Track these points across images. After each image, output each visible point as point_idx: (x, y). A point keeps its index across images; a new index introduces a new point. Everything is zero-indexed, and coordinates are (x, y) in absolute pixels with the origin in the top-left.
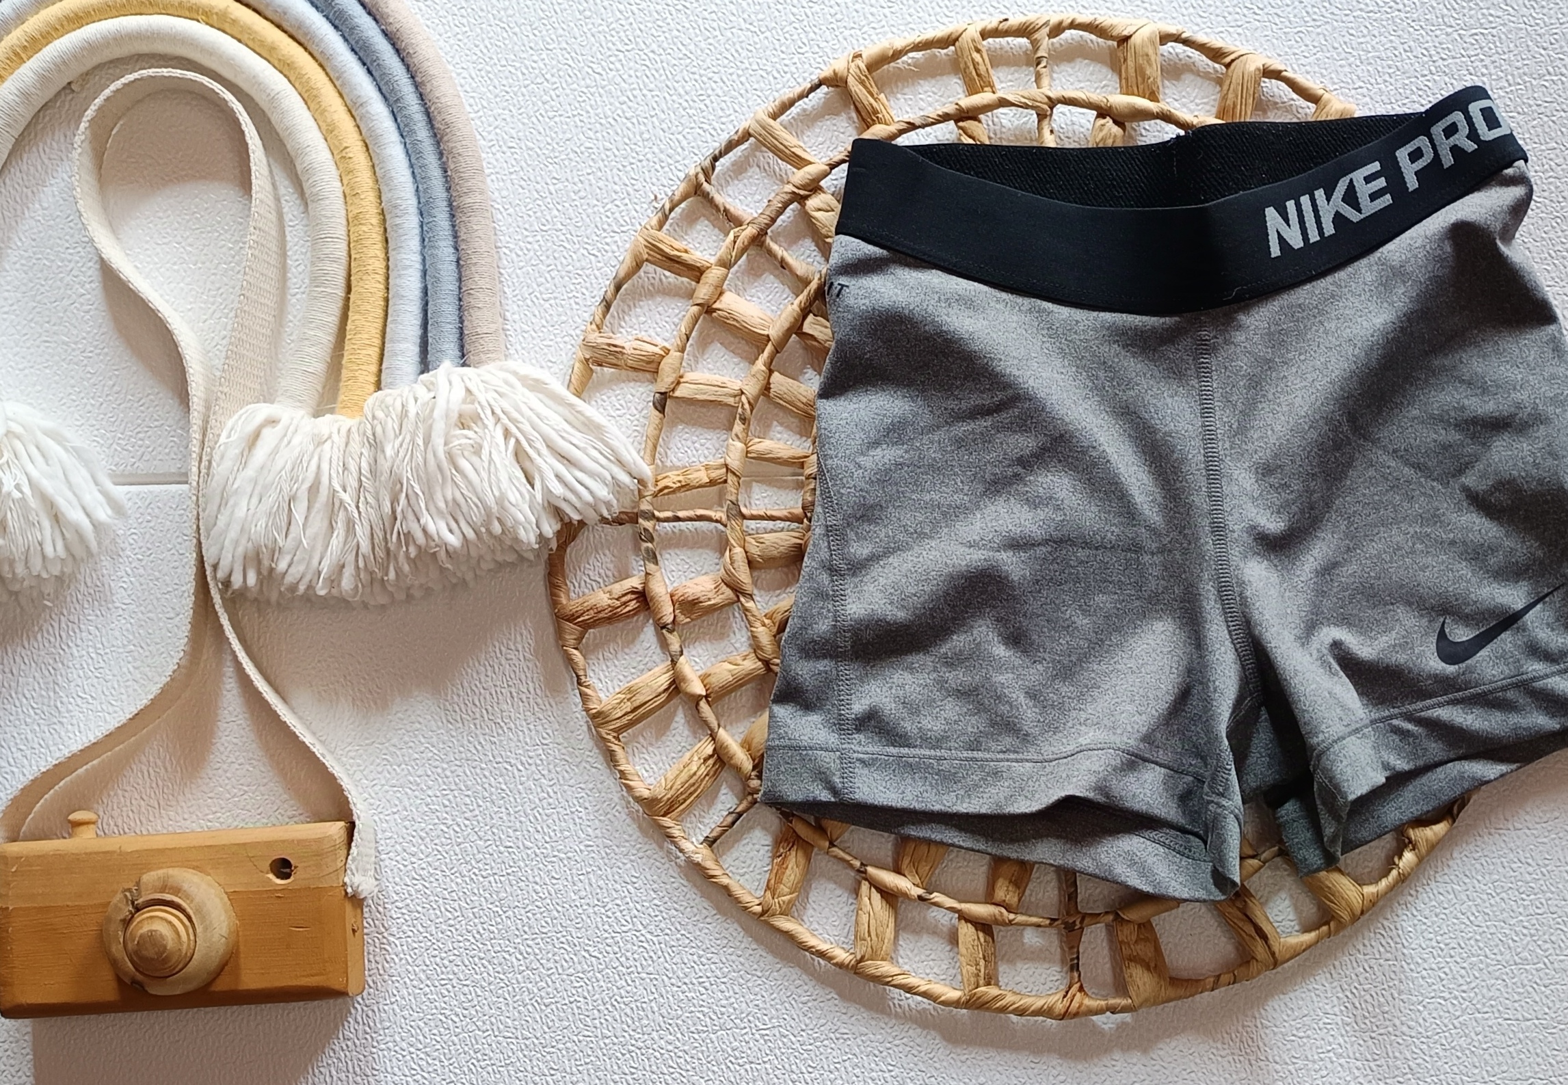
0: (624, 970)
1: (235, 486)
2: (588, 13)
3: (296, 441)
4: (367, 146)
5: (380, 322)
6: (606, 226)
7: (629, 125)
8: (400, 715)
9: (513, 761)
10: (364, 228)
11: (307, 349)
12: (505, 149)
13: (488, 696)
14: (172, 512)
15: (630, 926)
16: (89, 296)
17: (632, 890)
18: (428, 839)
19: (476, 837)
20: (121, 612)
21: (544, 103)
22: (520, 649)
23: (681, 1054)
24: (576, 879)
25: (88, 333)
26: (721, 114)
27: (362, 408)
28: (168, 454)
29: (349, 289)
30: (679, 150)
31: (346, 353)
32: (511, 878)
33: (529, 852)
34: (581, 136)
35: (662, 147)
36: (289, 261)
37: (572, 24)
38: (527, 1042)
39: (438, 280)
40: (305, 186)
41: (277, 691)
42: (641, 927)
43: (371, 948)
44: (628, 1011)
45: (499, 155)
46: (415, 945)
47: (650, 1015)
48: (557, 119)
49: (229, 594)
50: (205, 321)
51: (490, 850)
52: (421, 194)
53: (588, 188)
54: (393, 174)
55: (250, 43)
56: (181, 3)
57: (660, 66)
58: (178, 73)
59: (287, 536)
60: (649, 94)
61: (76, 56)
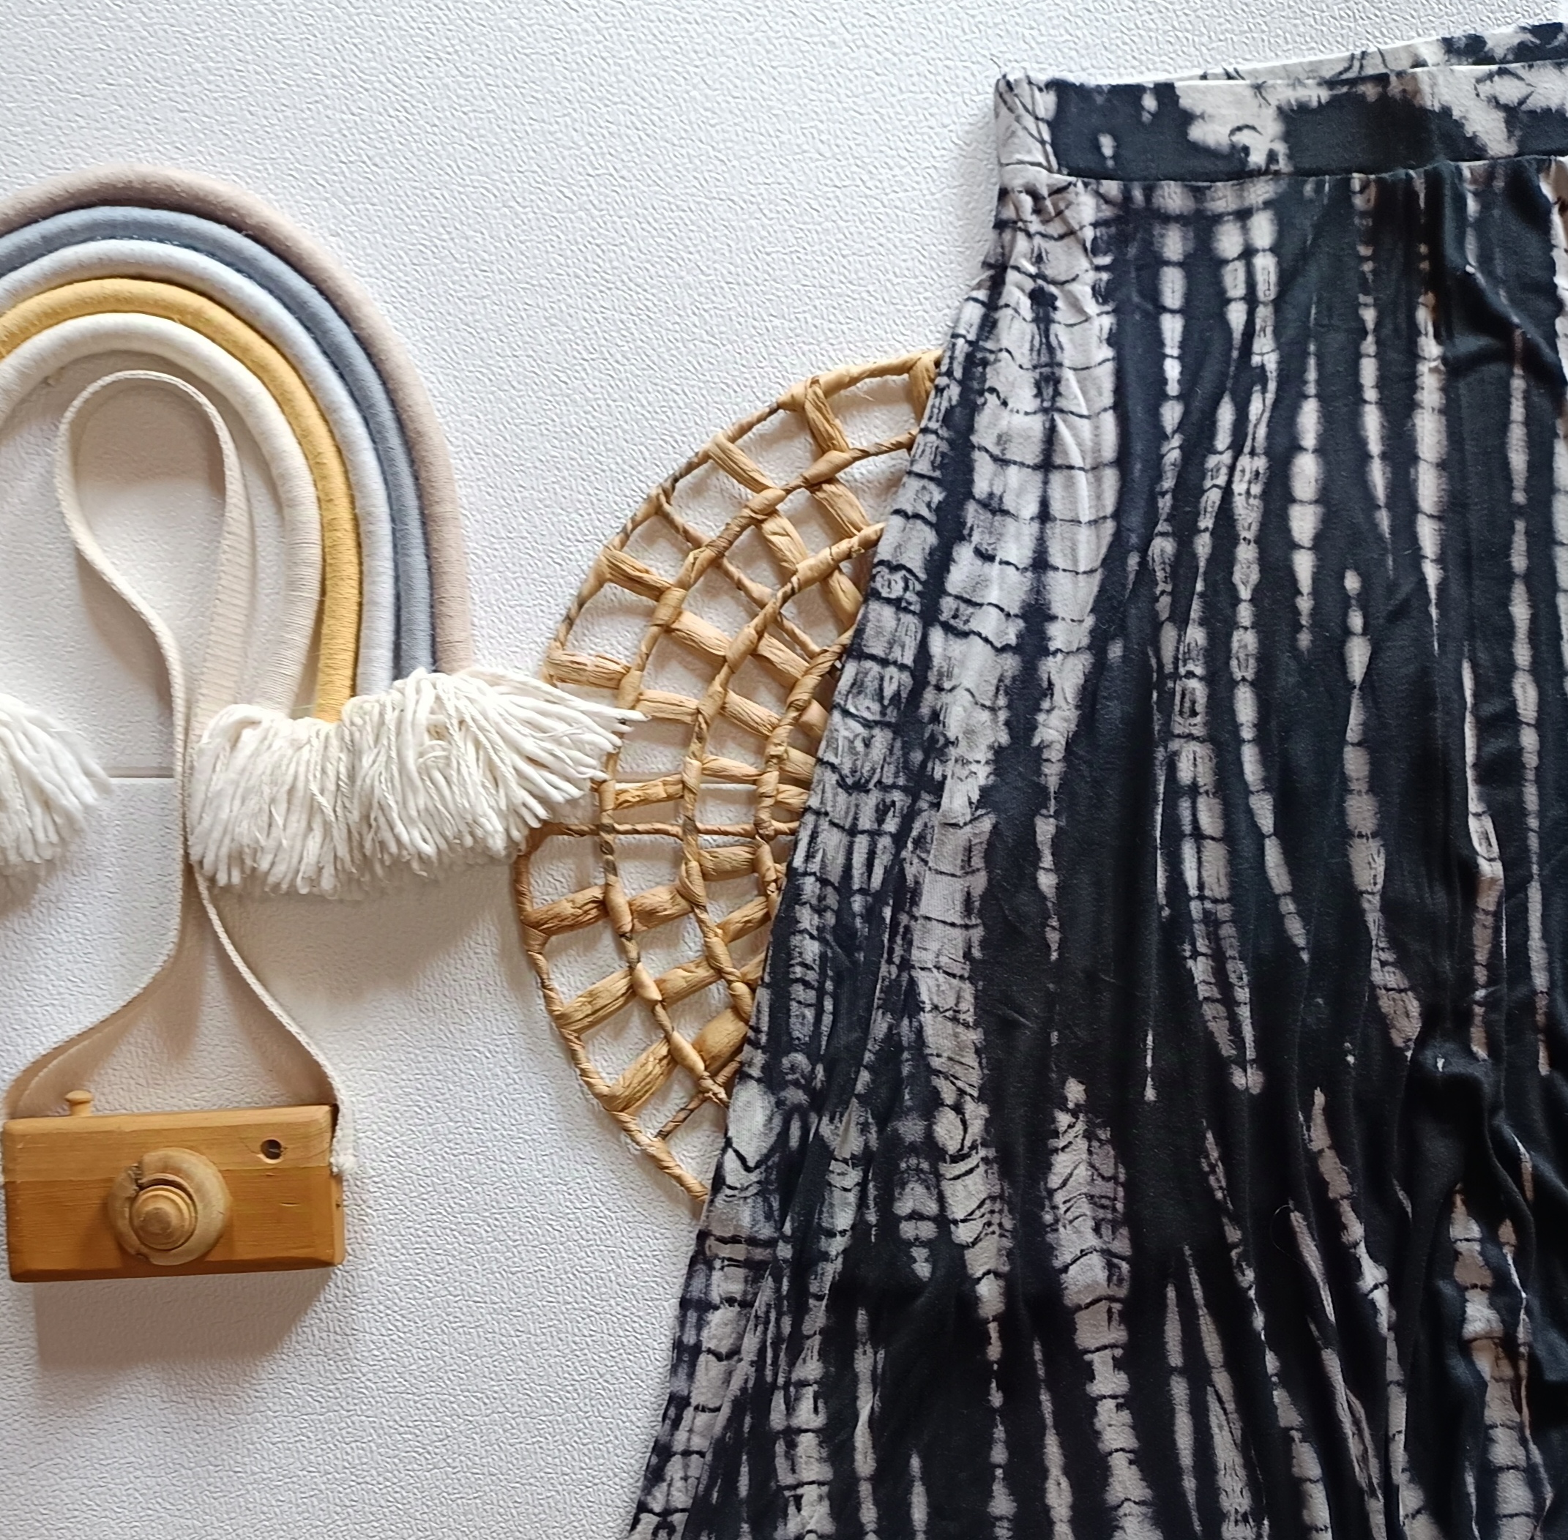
0: (584, 1243)
1: (219, 788)
2: (553, 320)
3: (275, 746)
4: (340, 451)
5: (354, 626)
6: (570, 536)
7: (594, 435)
8: (374, 1004)
9: (481, 1049)
10: (339, 534)
11: (286, 653)
13: (458, 988)
14: (153, 805)
15: (590, 1204)
16: (68, 592)
17: (592, 1171)
18: (402, 1120)
19: (447, 1119)
20: (107, 900)
21: (510, 410)
22: (488, 943)
23: (635, 1319)
24: (540, 1159)
25: (69, 628)
27: (339, 712)
28: (149, 749)
29: (323, 592)
30: (642, 461)
31: (322, 658)
32: (479, 1156)
34: (547, 444)
35: (626, 458)
36: (262, 562)
37: (538, 331)
38: (496, 1307)
39: (410, 587)
40: (281, 490)
41: (259, 979)
42: (600, 1204)
43: (350, 1219)
44: (588, 1280)
45: (467, 461)
46: (391, 1217)
47: (608, 1284)
48: (523, 427)
49: (216, 891)
50: (182, 619)
51: (460, 1130)
52: (394, 502)
53: (553, 496)
54: (366, 481)
55: (224, 344)
56: (156, 301)
57: (623, 375)
58: (154, 375)
59: (268, 836)
60: (613, 405)
61: (54, 353)
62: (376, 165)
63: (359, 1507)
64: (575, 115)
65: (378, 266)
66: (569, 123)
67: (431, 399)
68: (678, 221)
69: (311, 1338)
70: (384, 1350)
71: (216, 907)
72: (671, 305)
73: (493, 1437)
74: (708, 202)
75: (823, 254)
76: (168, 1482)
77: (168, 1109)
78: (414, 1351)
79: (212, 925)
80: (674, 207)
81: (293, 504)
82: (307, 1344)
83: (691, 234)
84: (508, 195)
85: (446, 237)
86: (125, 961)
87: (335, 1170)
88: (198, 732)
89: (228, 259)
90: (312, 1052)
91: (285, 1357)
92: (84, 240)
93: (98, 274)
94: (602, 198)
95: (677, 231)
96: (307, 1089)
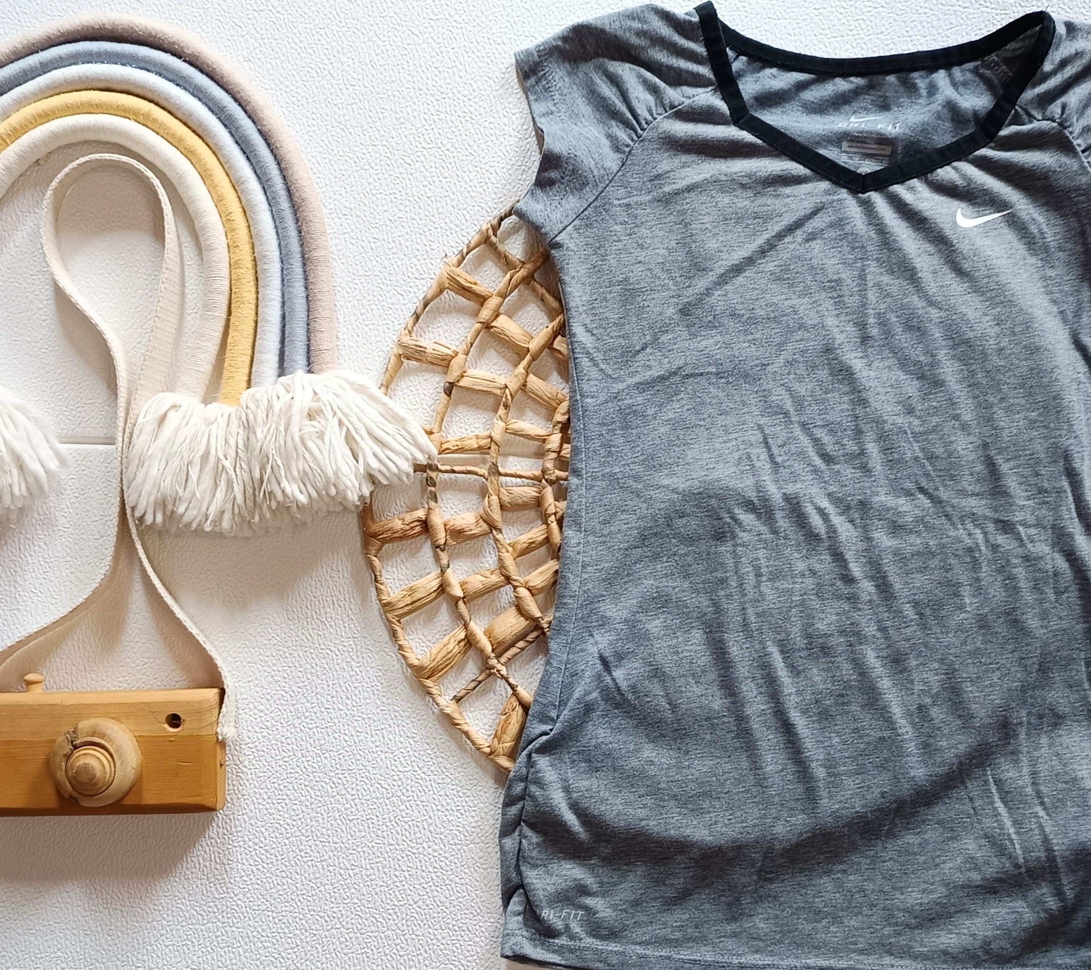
0: (405, 798)
1: (150, 453)
2: (402, 120)
3: (192, 423)
4: (245, 212)
5: (251, 337)
6: (410, 275)
7: (429, 202)
8: (255, 613)
9: (333, 649)
10: (242, 271)
11: (199, 355)
12: (341, 216)
13: (317, 603)
14: (100, 464)
15: (410, 768)
16: (46, 310)
17: (412, 742)
18: (272, 701)
19: (305, 700)
20: (62, 533)
21: (369, 184)
22: (340, 569)
23: (443, 859)
24: (374, 733)
25: (45, 335)
26: (494, 196)
27: (238, 400)
28: (98, 423)
29: (229, 313)
30: (464, 221)
31: (227, 360)
32: (329, 729)
33: (342, 712)
34: (395, 209)
35: (453, 219)
36: (187, 291)
37: (391, 128)
38: (337, 846)
39: (293, 310)
40: (201, 239)
41: (171, 594)
42: (417, 769)
43: (230, 775)
44: (407, 827)
45: (336, 220)
46: (261, 774)
47: (422, 830)
48: (379, 196)
49: (143, 527)
50: (126, 330)
51: (315, 709)
52: (283, 248)
53: (398, 246)
54: (263, 233)
55: (165, 136)
56: (118, 106)
57: (452, 159)
58: (116, 157)
59: (185, 489)
60: (444, 181)
61: (44, 142)
62: (279, 12)
65: (278, 82)
67: (312, 175)
68: (494, 51)
69: (197, 866)
70: (252, 876)
71: (142, 540)
72: (488, 110)
73: (332, 948)
74: (516, 38)
77: (99, 689)
78: (274, 878)
79: (138, 553)
80: (491, 42)
81: (210, 249)
82: (194, 870)
84: (373, 33)
85: (326, 62)
86: (73, 578)
87: (220, 737)
88: (136, 412)
89: (171, 77)
90: (207, 649)
91: (177, 879)
92: (70, 65)
93: (78, 87)
94: (440, 35)
95: (493, 58)
96: (202, 676)
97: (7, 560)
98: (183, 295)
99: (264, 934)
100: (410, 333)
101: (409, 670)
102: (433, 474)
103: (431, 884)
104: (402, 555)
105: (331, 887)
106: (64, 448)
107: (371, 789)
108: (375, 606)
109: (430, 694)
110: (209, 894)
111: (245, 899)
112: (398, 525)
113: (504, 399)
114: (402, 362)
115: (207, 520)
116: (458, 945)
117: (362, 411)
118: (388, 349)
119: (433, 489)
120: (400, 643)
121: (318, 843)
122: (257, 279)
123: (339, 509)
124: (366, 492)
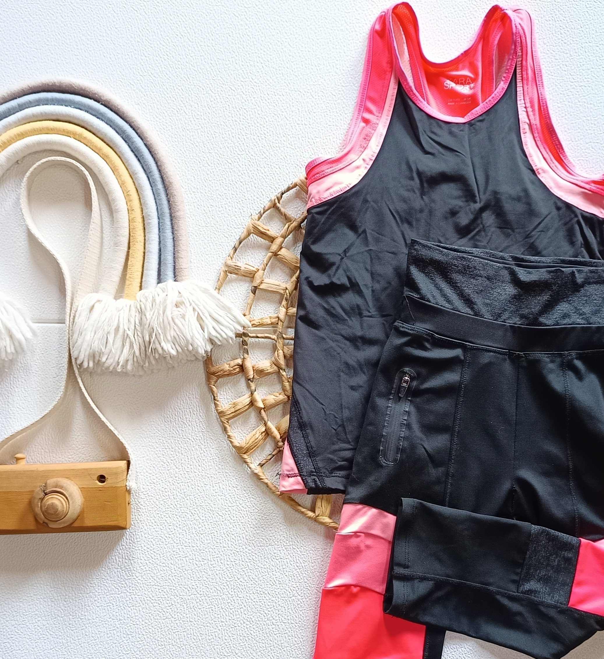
0: (232, 521)
1: (85, 327)
2: (226, 139)
3: (109, 310)
4: (137, 190)
5: (142, 262)
6: (231, 226)
7: (242, 185)
8: (146, 419)
9: (190, 438)
10: (136, 224)
11: (112, 272)
12: (192, 192)
13: (181, 412)
14: (55, 335)
15: (235, 504)
16: (23, 247)
17: (236, 490)
18: (156, 468)
19: (175, 468)
20: (35, 374)
21: (207, 175)
22: (194, 393)
23: (254, 554)
24: (214, 485)
25: (23, 261)
26: (279, 181)
27: (135, 297)
28: (54, 312)
29: (129, 248)
30: (262, 195)
31: (128, 274)
32: (189, 484)
33: (196, 474)
34: (222, 188)
35: (255, 194)
36: (104, 235)
37: (220, 143)
38: (194, 548)
39: (165, 246)
40: (113, 206)
41: (97, 407)
42: (239, 505)
43: (133, 510)
44: (233, 537)
45: (189, 195)
46: (151, 509)
47: (242, 539)
48: (213, 181)
49: (82, 370)
50: (70, 258)
51: (181, 472)
52: (159, 211)
53: (225, 210)
54: (148, 202)
55: (91, 147)
56: (64, 130)
57: (254, 161)
58: (63, 159)
59: (106, 347)
60: (250, 173)
61: (22, 150)
62: (155, 77)
63: (134, 635)
64: (236, 57)
65: (155, 117)
66: (234, 61)
67: (175, 170)
68: (278, 99)
69: (115, 561)
70: (146, 566)
71: (81, 377)
72: (274, 133)
73: (192, 605)
74: (290, 92)
75: (337, 113)
76: (52, 623)
77: (57, 462)
78: (159, 567)
79: (79, 384)
80: (276, 94)
81: (117, 211)
82: (113, 564)
83: (283, 105)
84: (209, 89)
85: (183, 105)
86: (41, 400)
87: (128, 488)
88: (77, 304)
89: (94, 113)
90: (120, 438)
91: (104, 569)
92: (35, 106)
93: (41, 119)
94: (247, 90)
95: (277, 103)
96: (116, 454)
97: (3, 390)
98: (102, 238)
99: (153, 599)
100: (232, 258)
101: (234, 449)
102: (246, 339)
103: (247, 568)
104: (229, 385)
105: (191, 572)
106: (35, 326)
107: (213, 516)
108: (214, 413)
109: (246, 462)
110: (122, 577)
111: (143, 579)
112: (226, 367)
113: (285, 296)
114: (227, 275)
115: (118, 365)
116: (263, 602)
117: (206, 303)
118: (220, 268)
119: (246, 347)
120: (229, 434)
121: (183, 547)
122: (144, 229)
123: (193, 358)
124: (209, 348)
